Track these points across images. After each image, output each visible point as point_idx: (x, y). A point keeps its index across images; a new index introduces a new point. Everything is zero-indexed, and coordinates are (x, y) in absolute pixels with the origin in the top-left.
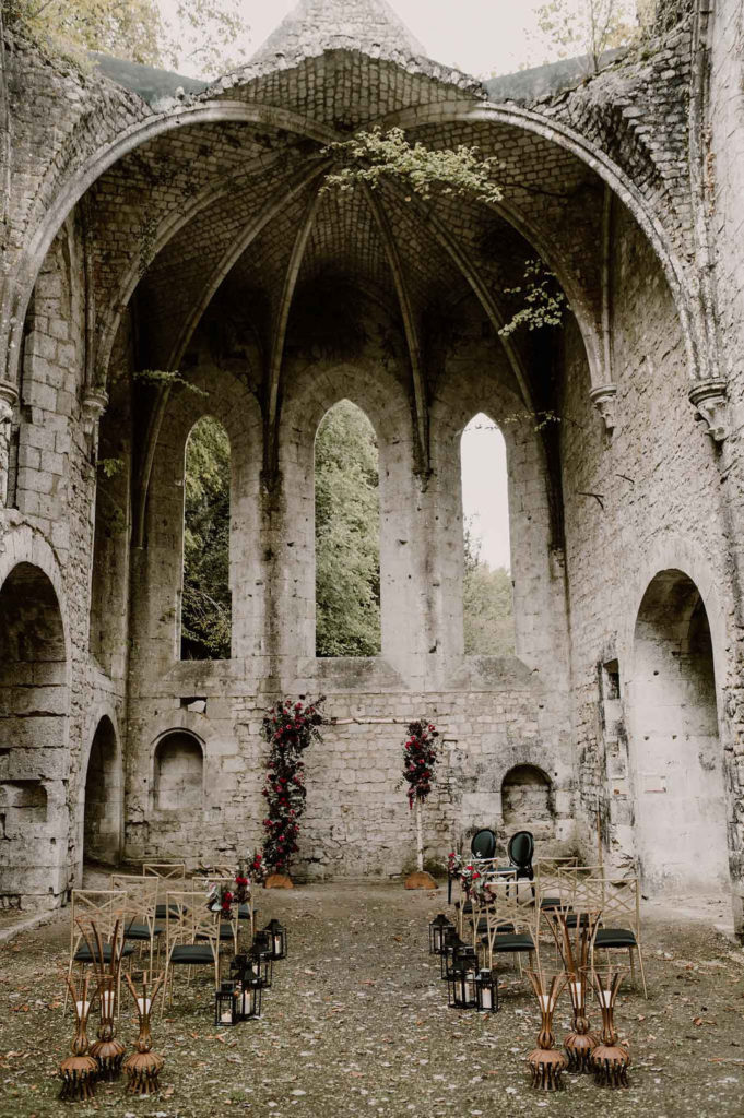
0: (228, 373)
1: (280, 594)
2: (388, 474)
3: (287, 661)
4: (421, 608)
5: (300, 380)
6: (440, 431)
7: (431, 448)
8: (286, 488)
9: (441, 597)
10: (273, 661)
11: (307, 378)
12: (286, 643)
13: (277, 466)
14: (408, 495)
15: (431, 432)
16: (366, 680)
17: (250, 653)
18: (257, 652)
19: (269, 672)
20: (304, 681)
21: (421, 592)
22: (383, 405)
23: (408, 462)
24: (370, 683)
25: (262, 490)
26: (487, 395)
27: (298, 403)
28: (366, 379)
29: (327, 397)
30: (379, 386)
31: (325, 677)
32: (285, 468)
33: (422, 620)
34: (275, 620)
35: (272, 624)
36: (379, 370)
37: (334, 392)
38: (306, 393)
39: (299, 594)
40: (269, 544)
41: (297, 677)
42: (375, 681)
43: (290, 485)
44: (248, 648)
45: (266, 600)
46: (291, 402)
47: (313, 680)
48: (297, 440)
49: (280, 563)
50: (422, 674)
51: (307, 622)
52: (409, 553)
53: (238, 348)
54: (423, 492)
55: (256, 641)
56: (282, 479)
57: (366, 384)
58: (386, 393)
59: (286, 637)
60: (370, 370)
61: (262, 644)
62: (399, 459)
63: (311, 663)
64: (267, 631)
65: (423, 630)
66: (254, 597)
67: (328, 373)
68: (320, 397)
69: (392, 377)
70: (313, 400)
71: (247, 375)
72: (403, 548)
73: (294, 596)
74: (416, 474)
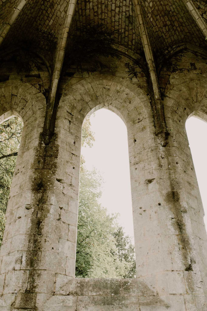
0: (27, 84)
1: (45, 216)
2: (135, 141)
3: (45, 276)
4: (173, 231)
5: (74, 87)
6: (171, 113)
7: (167, 122)
8: (59, 142)
9: (189, 221)
10: (31, 275)
11: (79, 86)
12: (47, 258)
13: (54, 130)
14: (153, 148)
15: (166, 113)
16: (124, 298)
17: (11, 268)
18: (18, 267)
19: (27, 286)
20: (61, 298)
21: (171, 216)
22: (130, 102)
23: (150, 130)
24: (128, 302)
25: (40, 144)
26: (200, 99)
27: (72, 98)
28: (118, 88)
29: (92, 100)
30: (127, 91)
31: (82, 295)
32: (59, 131)
33: (175, 240)
34: (38, 238)
35: (35, 241)
36: (126, 82)
37: (97, 98)
38: (78, 93)
39: (63, 219)
40: (41, 179)
41: (54, 294)
42: (134, 300)
43: (62, 142)
44: (10, 263)
45: (32, 221)
46: (67, 97)
47: (71, 297)
48: (70, 119)
49: (49, 193)
50: (181, 291)
51: (68, 244)
52: (157, 186)
53: (35, 72)
54: (164, 146)
55: (18, 255)
56: (57, 138)
57: (118, 92)
58: (132, 94)
59: (47, 253)
60: (121, 83)
61: (24, 259)
62: (144, 129)
63: (70, 282)
64: (29, 247)
65: (177, 249)
66: (23, 218)
67: (92, 84)
68: (87, 99)
69: (136, 86)
70: (82, 100)
71: (39, 85)
72: (151, 185)
73: (59, 220)
74: (157, 135)
